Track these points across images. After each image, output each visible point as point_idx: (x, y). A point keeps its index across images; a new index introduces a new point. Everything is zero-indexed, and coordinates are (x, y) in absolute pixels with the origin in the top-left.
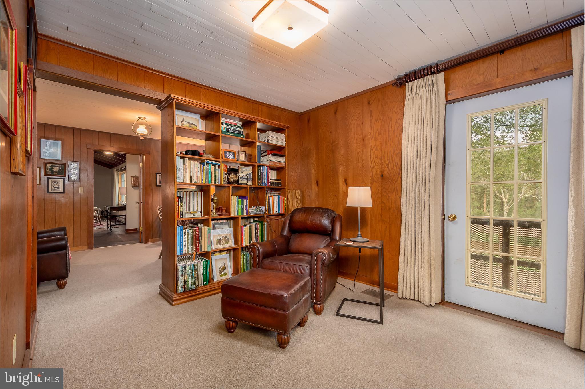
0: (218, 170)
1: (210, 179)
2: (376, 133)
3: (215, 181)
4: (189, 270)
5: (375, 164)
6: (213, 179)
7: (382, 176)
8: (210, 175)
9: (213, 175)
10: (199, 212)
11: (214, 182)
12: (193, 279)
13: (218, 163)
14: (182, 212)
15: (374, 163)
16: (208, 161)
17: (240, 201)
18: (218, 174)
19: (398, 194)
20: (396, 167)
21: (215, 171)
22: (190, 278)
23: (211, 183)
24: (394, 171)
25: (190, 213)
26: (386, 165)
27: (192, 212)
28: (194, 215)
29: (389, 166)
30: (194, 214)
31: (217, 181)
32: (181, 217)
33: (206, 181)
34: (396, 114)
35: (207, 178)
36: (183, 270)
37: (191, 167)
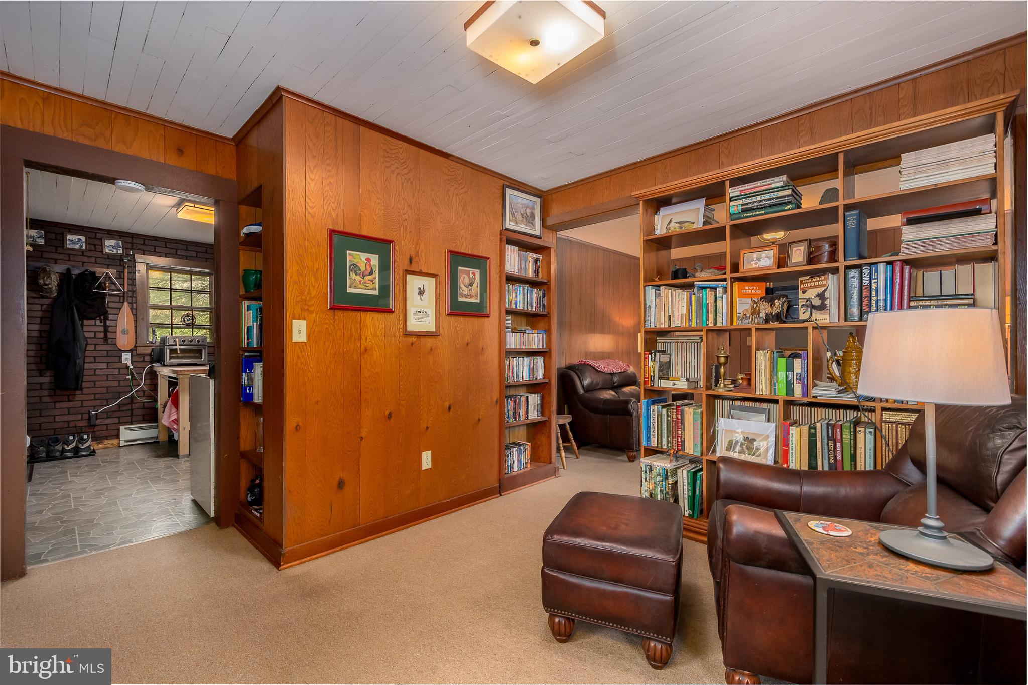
0: (722, 297)
1: (704, 318)
3: (715, 319)
4: (657, 475)
6: (711, 317)
8: (704, 310)
9: (711, 309)
10: (684, 380)
11: (713, 322)
12: (663, 493)
13: (722, 283)
14: (654, 377)
16: (700, 283)
17: (782, 362)
18: (721, 306)
21: (715, 301)
22: (659, 489)
23: (707, 325)
25: (669, 380)
27: (672, 378)
28: (675, 385)
30: (674, 382)
31: (719, 320)
32: (652, 385)
33: (698, 321)
35: (699, 315)
36: (648, 472)
37: (670, 300)
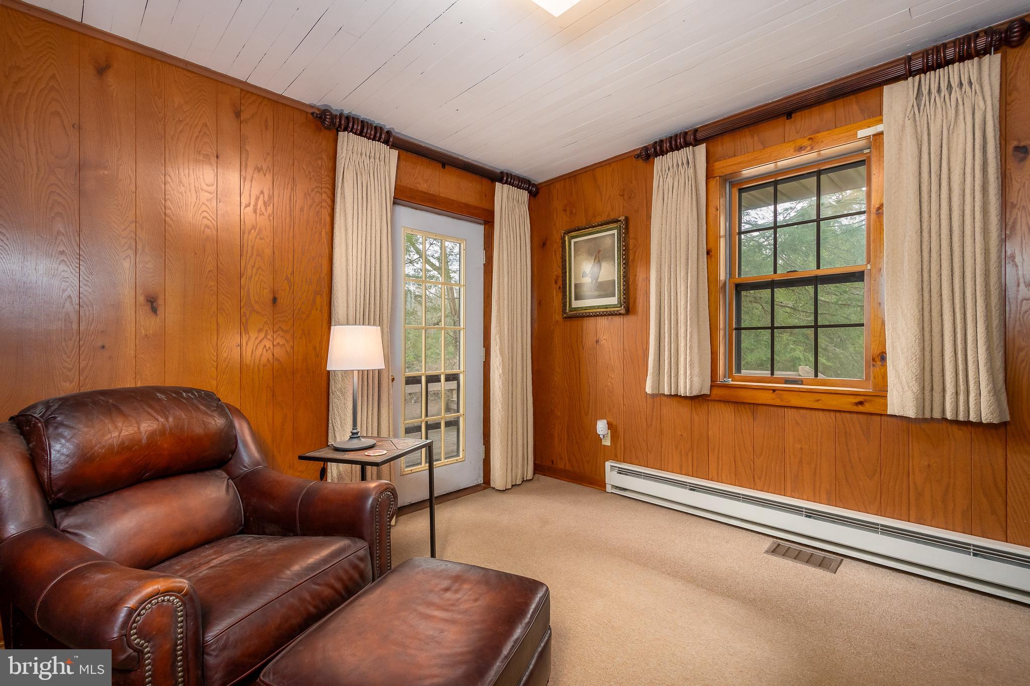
2: (257, 198)
5: (254, 270)
7: (275, 300)
15: (253, 267)
19: (310, 342)
20: (307, 287)
24: (303, 293)
26: (284, 277)
29: (292, 280)
34: (307, 176)
